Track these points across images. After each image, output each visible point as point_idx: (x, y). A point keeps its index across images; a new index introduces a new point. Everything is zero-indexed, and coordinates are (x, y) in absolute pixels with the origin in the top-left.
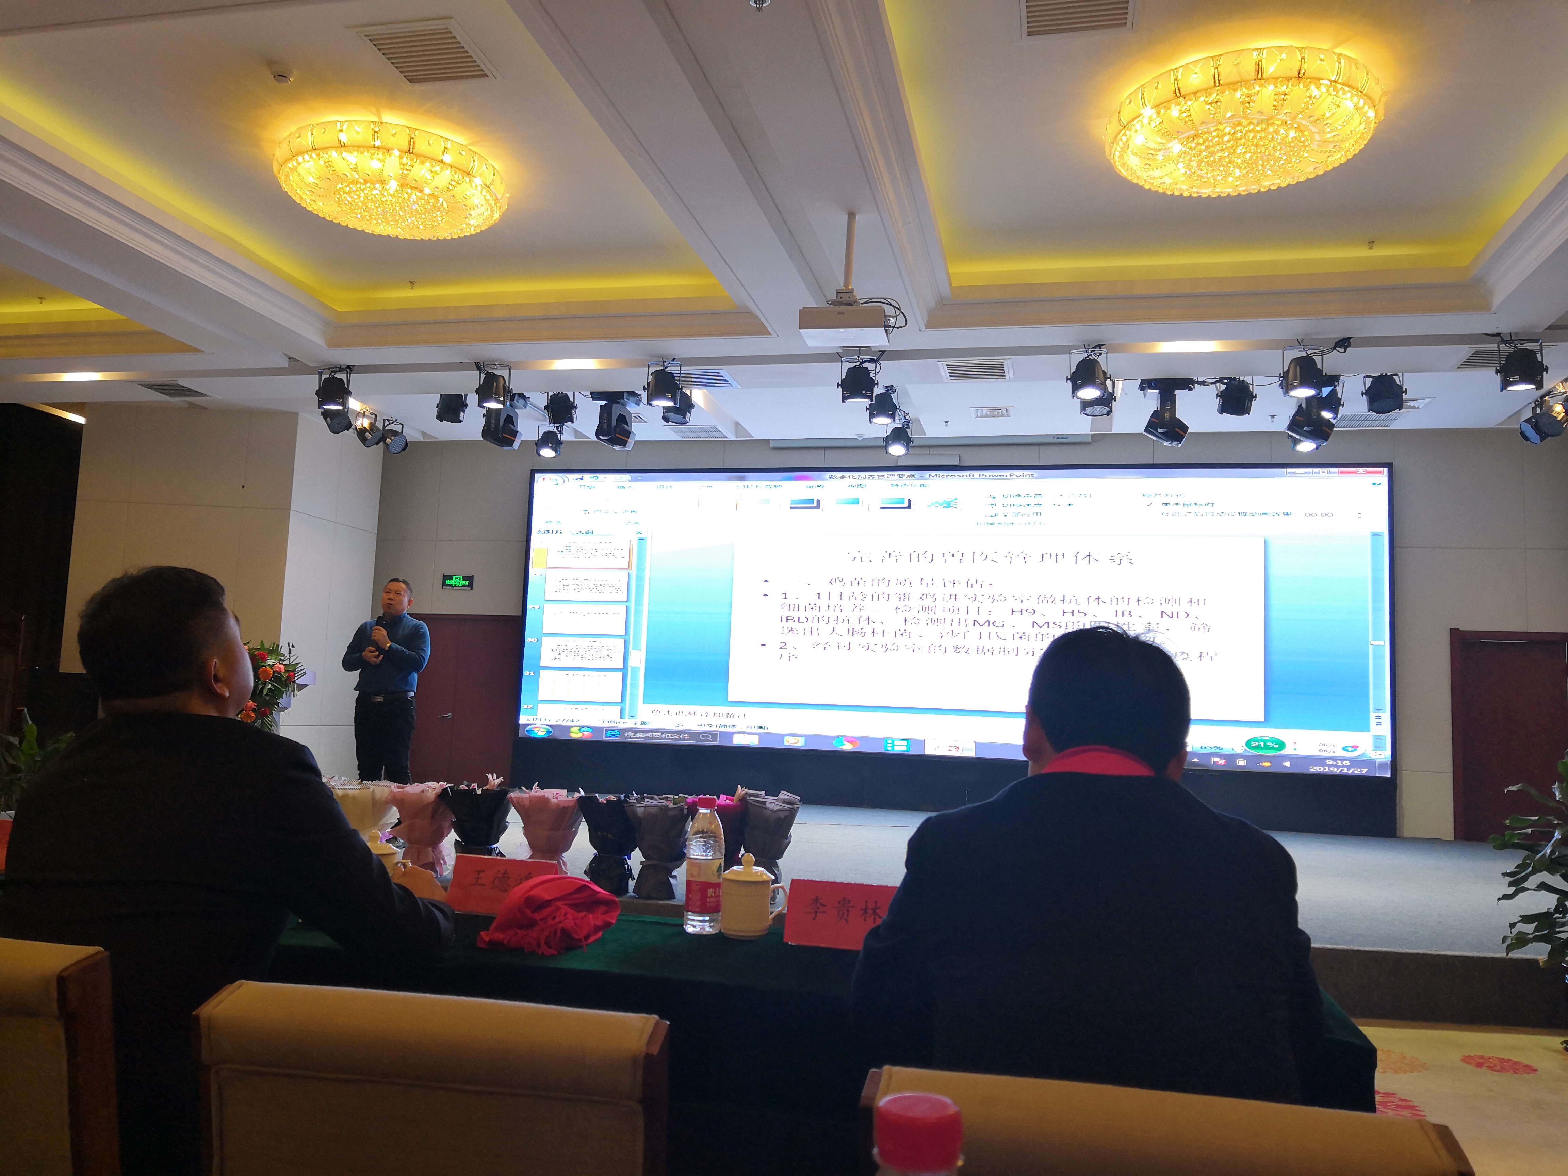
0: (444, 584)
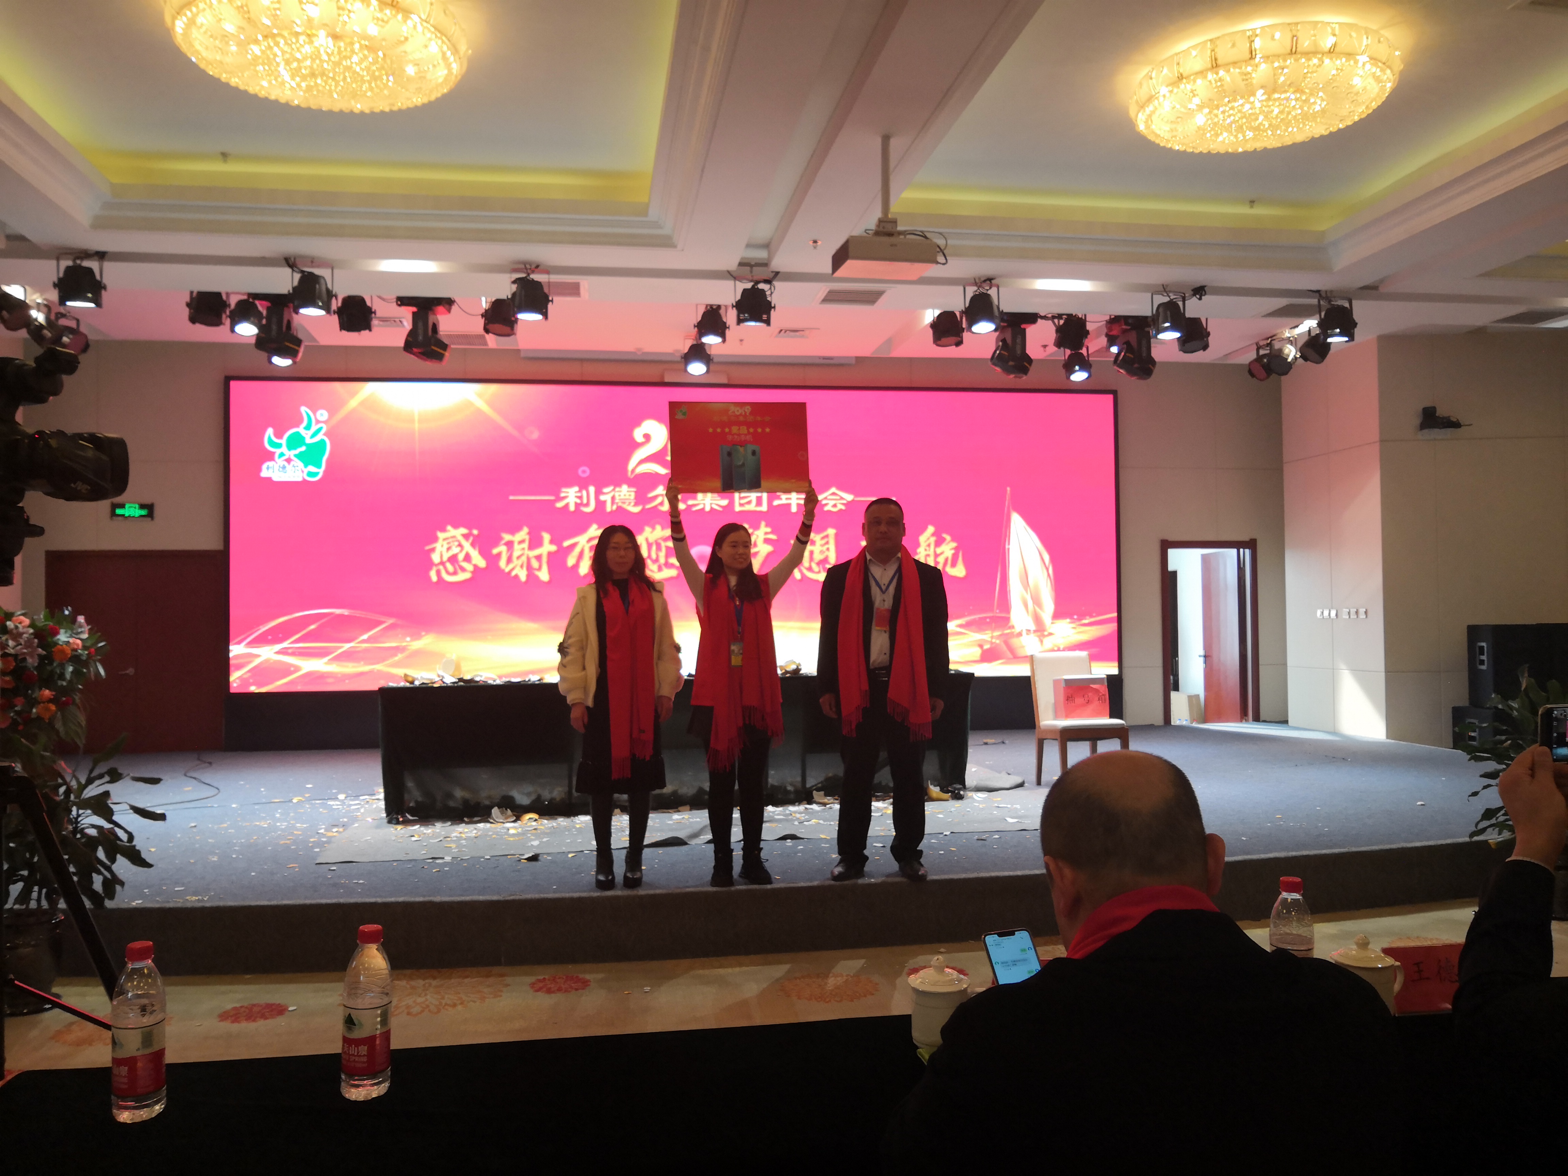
0: (113, 514)
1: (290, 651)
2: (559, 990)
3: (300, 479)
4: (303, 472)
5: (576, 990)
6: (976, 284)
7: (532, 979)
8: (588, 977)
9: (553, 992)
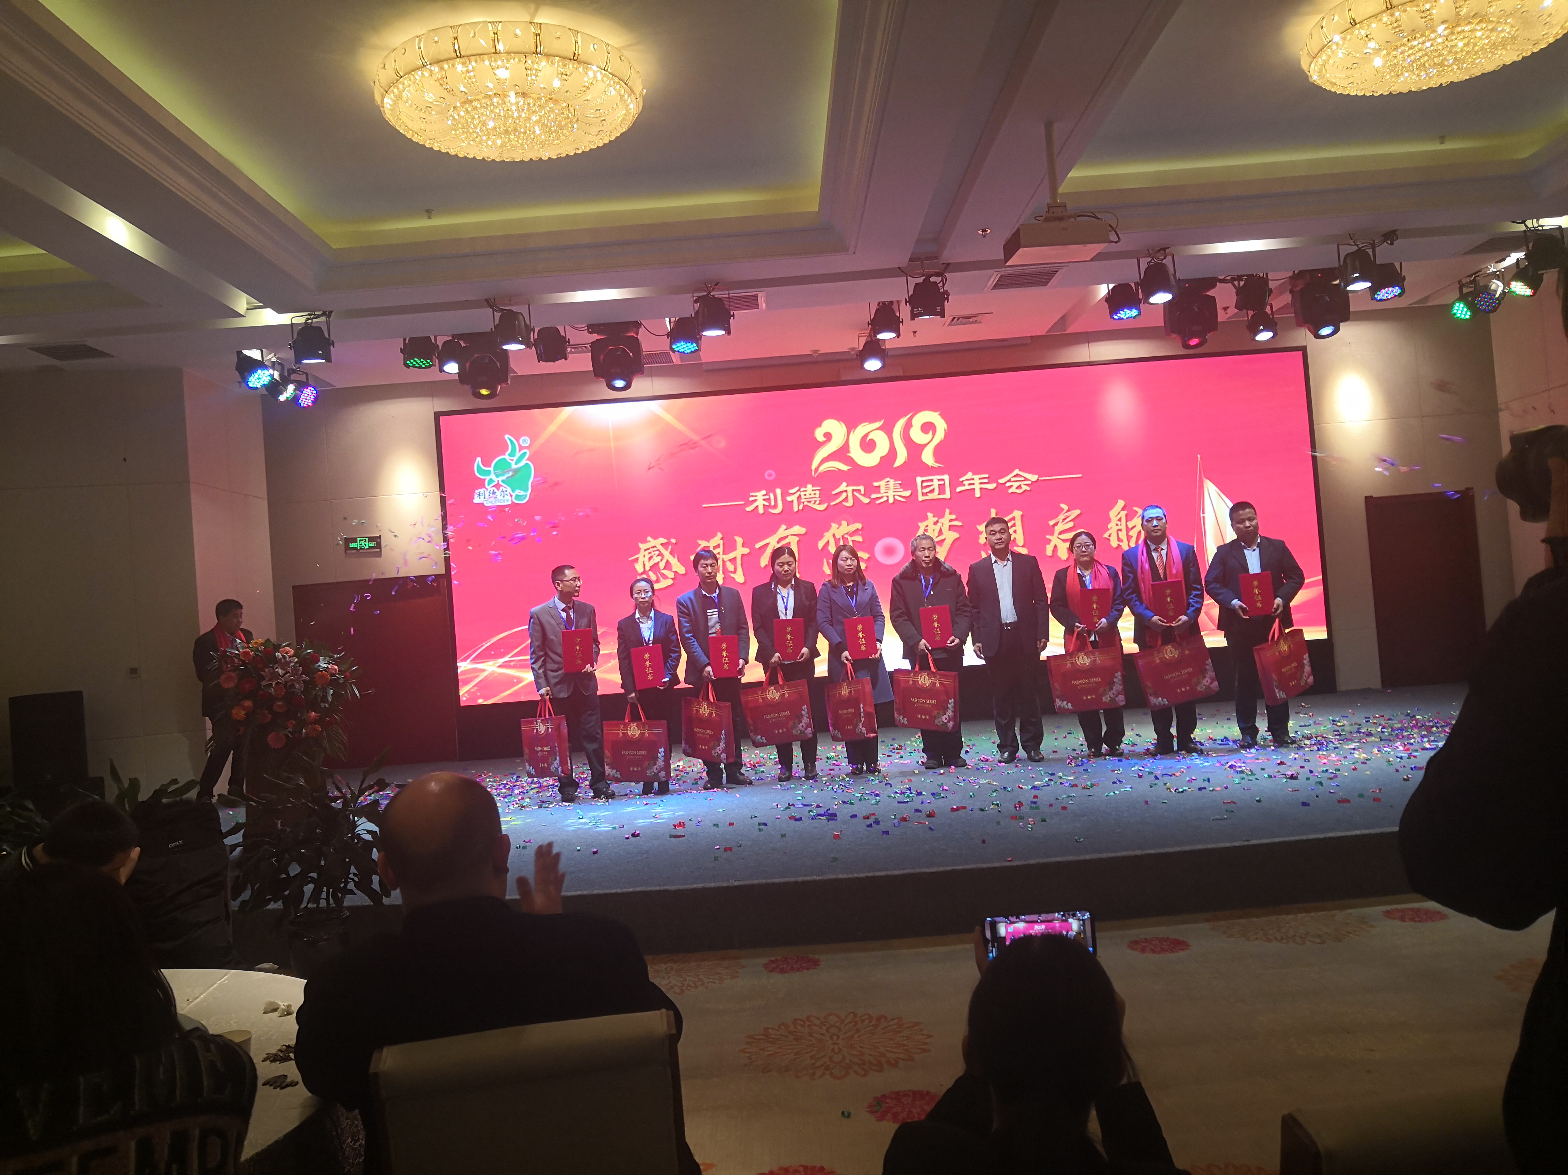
0: (347, 548)
1: (512, 664)
2: (792, 969)
3: (510, 503)
4: (511, 496)
5: (808, 969)
6: (1149, 255)
7: (765, 960)
8: (817, 957)
9: (786, 972)
